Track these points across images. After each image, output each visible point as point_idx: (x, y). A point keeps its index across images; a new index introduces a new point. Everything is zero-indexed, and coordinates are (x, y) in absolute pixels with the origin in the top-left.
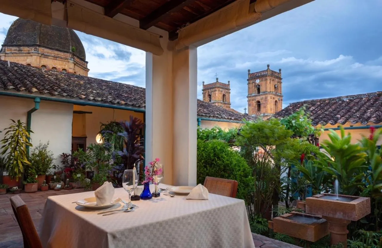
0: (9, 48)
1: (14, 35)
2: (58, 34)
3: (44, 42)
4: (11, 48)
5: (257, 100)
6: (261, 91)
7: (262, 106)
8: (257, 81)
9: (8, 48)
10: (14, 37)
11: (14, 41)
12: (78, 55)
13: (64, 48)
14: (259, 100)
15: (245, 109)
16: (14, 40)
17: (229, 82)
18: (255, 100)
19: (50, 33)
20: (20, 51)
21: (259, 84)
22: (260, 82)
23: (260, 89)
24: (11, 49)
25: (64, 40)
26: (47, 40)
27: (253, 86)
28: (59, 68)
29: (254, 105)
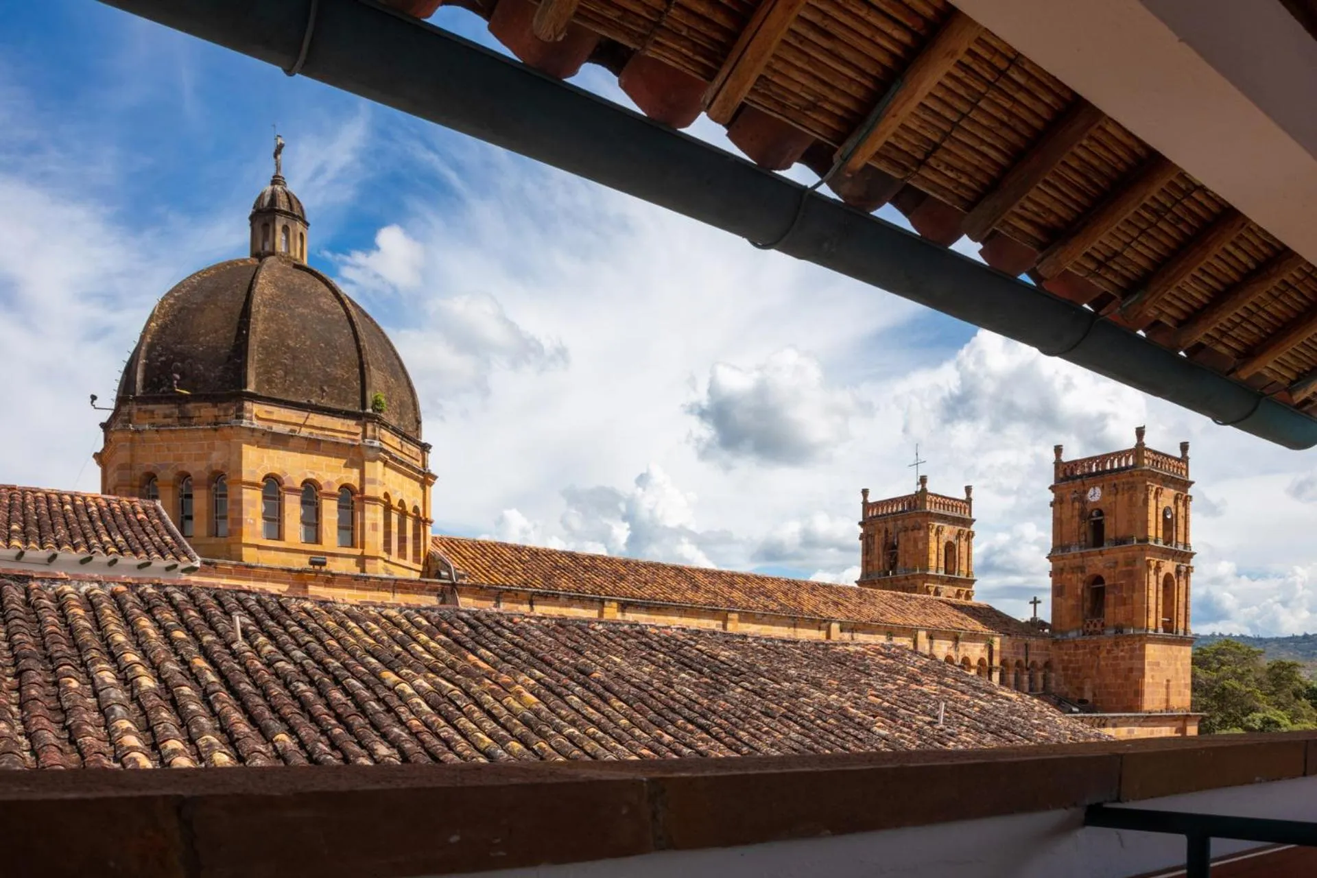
0: (144, 407)
1: (160, 355)
2: (322, 345)
3: (269, 382)
4: (150, 407)
5: (1090, 571)
6: (1109, 533)
7: (1110, 598)
8: (1091, 492)
9: (139, 410)
10: (162, 362)
11: (160, 381)
12: (394, 422)
13: (346, 401)
14: (1098, 572)
15: (1035, 602)
16: (162, 377)
17: (968, 490)
18: (1083, 572)
19: (291, 343)
20: (186, 421)
21: (1098, 506)
22: (1102, 497)
23: (1102, 526)
24: (152, 412)
25: (343, 368)
26: (281, 373)
27: (1076, 513)
28: (329, 484)
29: (1079, 592)
